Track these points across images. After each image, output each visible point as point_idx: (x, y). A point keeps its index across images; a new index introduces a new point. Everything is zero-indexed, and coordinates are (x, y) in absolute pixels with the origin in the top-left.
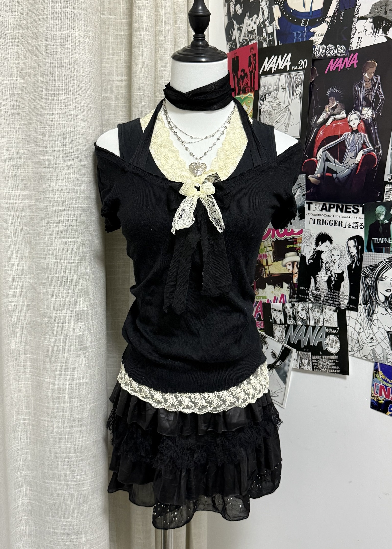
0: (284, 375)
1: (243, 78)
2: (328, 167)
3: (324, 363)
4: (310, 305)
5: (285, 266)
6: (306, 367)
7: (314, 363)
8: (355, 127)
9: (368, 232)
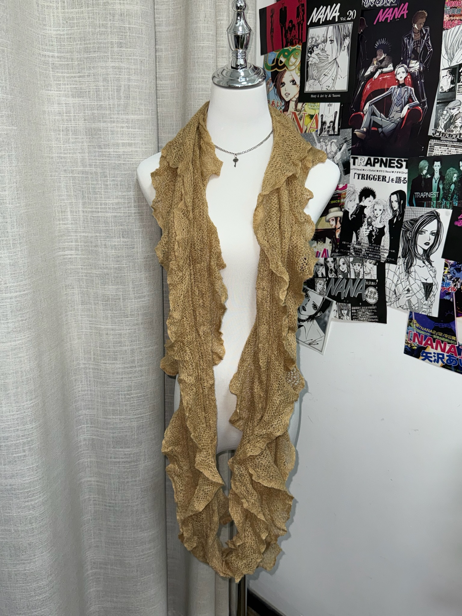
0: (324, 325)
1: (290, 29)
2: (374, 121)
3: (363, 312)
4: (351, 259)
5: (329, 221)
6: (345, 317)
7: (353, 313)
8: (401, 81)
9: (410, 187)
